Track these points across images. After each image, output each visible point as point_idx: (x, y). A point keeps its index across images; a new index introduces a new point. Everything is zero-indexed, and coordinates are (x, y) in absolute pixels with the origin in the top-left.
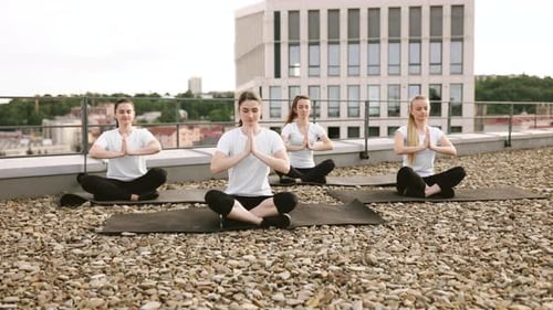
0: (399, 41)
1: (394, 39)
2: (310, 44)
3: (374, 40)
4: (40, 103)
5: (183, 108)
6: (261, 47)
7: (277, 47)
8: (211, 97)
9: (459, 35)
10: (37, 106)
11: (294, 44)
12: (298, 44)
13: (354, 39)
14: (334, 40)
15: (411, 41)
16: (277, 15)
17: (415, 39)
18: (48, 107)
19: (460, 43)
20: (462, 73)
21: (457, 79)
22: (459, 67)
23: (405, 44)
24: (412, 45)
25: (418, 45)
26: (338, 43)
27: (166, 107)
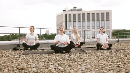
0: (94, 21)
1: (93, 20)
2: (74, 22)
3: (88, 21)
4: (11, 36)
5: (44, 37)
6: (62, 22)
7: (66, 22)
8: (51, 35)
9: (108, 19)
10: (10, 37)
11: (70, 21)
12: (71, 22)
13: (84, 21)
14: (79, 21)
15: (97, 21)
16: (66, 15)
17: (98, 20)
18: (13, 37)
19: (109, 21)
20: (109, 28)
21: (108, 30)
22: (109, 27)
23: (96, 22)
24: (97, 22)
25: (99, 22)
26: (80, 21)
27: (41, 37)
